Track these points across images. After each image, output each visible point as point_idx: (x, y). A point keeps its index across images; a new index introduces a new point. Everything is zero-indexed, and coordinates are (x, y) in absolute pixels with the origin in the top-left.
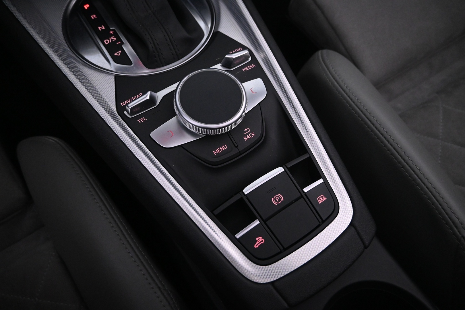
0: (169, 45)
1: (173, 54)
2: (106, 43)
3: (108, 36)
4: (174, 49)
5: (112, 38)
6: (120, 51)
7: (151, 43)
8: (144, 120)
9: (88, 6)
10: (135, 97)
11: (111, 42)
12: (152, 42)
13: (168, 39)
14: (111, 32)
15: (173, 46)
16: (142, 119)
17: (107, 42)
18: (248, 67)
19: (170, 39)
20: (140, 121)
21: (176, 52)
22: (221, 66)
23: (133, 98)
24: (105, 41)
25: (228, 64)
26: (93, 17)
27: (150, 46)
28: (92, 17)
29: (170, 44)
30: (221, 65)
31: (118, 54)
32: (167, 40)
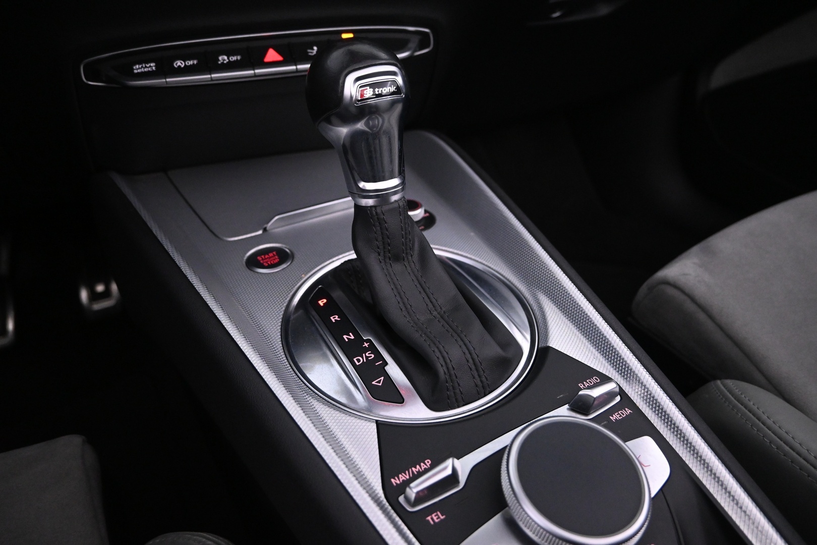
0: (471, 369)
1: (477, 386)
2: (358, 364)
3: (361, 351)
4: (479, 376)
5: (367, 354)
6: (382, 378)
7: (442, 366)
8: (439, 518)
9: (325, 301)
10: (418, 467)
11: (365, 361)
12: (444, 364)
13: (471, 360)
14: (366, 345)
15: (477, 370)
16: (435, 516)
17: (359, 360)
18: (619, 412)
19: (473, 360)
20: (432, 519)
21: (481, 381)
22: (568, 409)
23: (413, 469)
24: (355, 359)
25: (582, 406)
26: (334, 318)
27: (441, 370)
28: (332, 318)
29: (473, 367)
30: (568, 407)
31: (378, 382)
32: (468, 361)
